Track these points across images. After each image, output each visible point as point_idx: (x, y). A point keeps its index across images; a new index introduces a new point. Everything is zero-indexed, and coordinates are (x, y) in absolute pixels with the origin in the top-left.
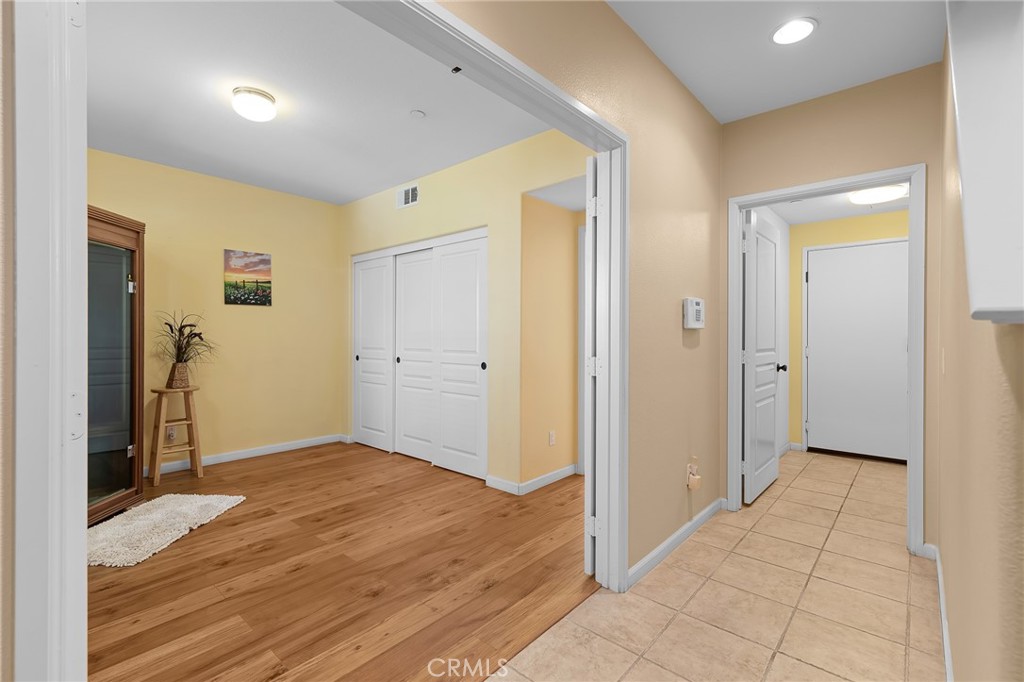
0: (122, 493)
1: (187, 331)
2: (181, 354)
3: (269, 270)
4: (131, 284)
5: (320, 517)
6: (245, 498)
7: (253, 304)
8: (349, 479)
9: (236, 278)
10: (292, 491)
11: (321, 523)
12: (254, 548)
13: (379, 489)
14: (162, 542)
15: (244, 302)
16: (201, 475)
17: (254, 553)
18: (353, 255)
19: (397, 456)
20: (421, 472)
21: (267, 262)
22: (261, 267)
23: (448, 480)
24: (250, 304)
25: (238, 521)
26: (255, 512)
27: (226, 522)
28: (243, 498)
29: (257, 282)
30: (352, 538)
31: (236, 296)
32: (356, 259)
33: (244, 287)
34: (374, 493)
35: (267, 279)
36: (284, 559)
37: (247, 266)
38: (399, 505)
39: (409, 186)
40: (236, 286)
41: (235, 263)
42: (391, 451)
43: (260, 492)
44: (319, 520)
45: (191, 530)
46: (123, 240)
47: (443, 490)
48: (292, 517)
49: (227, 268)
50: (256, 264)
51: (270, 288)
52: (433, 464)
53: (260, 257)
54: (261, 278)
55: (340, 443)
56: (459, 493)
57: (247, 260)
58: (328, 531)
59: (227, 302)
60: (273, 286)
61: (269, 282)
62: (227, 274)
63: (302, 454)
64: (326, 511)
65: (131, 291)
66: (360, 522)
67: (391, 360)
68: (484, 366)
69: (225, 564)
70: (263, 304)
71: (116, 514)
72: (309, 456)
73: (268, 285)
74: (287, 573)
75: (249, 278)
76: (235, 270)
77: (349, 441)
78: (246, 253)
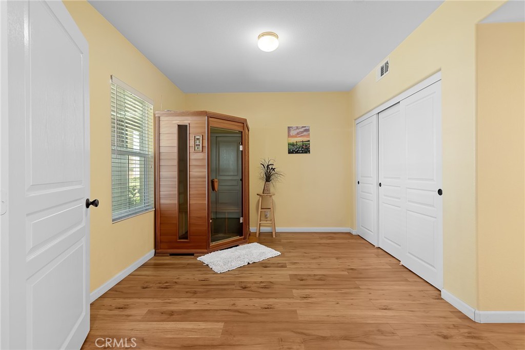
0: (238, 237)
1: (270, 167)
2: (268, 178)
3: (309, 135)
4: (241, 146)
5: (304, 278)
6: (280, 254)
7: (301, 153)
8: (337, 258)
9: (293, 140)
10: (304, 256)
11: (302, 283)
12: (262, 284)
13: (351, 271)
14: (235, 265)
15: (297, 152)
16: (274, 237)
17: (259, 287)
18: (355, 120)
19: (380, 250)
20: (390, 267)
21: (307, 130)
22: (305, 133)
23: (407, 280)
24: (299, 153)
25: (268, 265)
26: (278, 263)
27: (264, 265)
28: (279, 253)
29: (303, 142)
30: (310, 300)
31: (294, 150)
32: (358, 121)
33: (297, 144)
34: (346, 273)
35: (307, 139)
36: (268, 298)
37: (298, 134)
38: (355, 288)
39: (383, 63)
40: (293, 145)
41: (293, 133)
42: (376, 246)
43: (290, 252)
44: (302, 280)
45: (249, 263)
46: (236, 128)
47: (397, 287)
48: (291, 273)
49: (289, 136)
50: (302, 132)
51: (309, 144)
52: (402, 263)
53: (304, 128)
54: (305, 139)
55: (349, 234)
56: (410, 295)
57: (298, 131)
58: (301, 289)
59: (289, 153)
60: (311, 143)
61: (309, 141)
62: (289, 139)
63: (324, 235)
64: (310, 275)
65: (241, 149)
66: (322, 291)
67: (376, 185)
68: (440, 192)
69: (245, 288)
70: (306, 153)
71: (234, 247)
72: (327, 238)
73: (308, 142)
74: (262, 308)
75: (298, 140)
76: (293, 137)
77: (354, 233)
78: (297, 127)
